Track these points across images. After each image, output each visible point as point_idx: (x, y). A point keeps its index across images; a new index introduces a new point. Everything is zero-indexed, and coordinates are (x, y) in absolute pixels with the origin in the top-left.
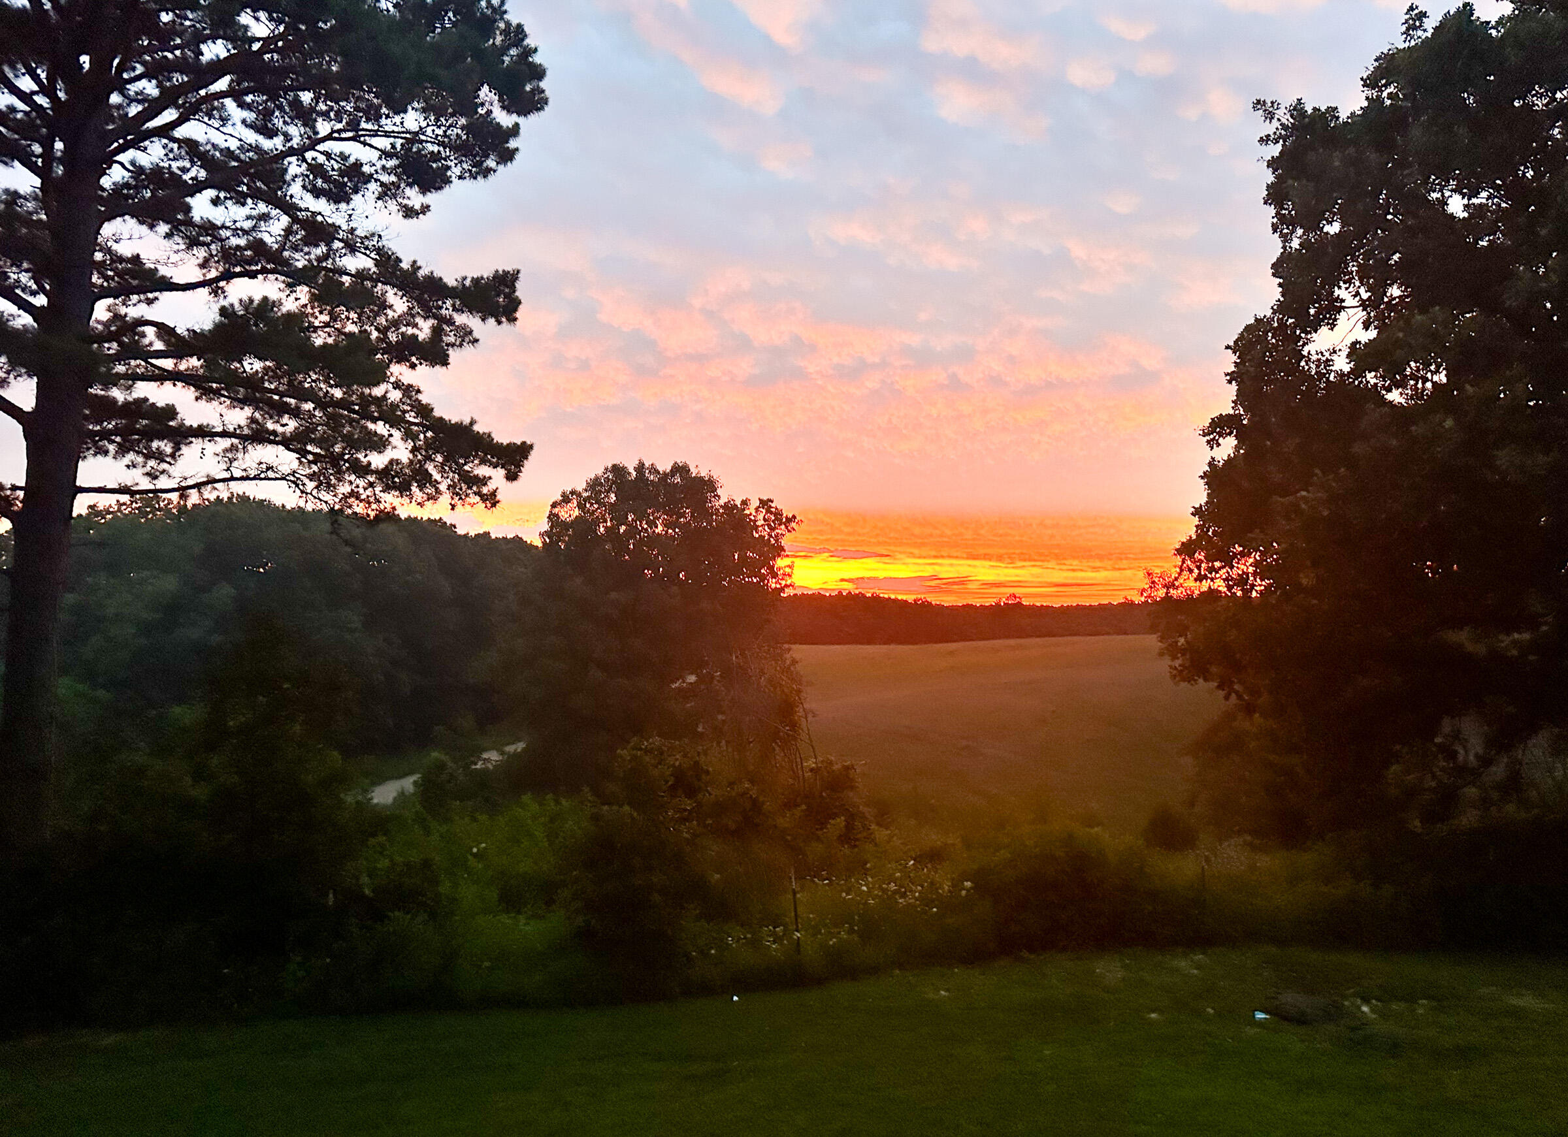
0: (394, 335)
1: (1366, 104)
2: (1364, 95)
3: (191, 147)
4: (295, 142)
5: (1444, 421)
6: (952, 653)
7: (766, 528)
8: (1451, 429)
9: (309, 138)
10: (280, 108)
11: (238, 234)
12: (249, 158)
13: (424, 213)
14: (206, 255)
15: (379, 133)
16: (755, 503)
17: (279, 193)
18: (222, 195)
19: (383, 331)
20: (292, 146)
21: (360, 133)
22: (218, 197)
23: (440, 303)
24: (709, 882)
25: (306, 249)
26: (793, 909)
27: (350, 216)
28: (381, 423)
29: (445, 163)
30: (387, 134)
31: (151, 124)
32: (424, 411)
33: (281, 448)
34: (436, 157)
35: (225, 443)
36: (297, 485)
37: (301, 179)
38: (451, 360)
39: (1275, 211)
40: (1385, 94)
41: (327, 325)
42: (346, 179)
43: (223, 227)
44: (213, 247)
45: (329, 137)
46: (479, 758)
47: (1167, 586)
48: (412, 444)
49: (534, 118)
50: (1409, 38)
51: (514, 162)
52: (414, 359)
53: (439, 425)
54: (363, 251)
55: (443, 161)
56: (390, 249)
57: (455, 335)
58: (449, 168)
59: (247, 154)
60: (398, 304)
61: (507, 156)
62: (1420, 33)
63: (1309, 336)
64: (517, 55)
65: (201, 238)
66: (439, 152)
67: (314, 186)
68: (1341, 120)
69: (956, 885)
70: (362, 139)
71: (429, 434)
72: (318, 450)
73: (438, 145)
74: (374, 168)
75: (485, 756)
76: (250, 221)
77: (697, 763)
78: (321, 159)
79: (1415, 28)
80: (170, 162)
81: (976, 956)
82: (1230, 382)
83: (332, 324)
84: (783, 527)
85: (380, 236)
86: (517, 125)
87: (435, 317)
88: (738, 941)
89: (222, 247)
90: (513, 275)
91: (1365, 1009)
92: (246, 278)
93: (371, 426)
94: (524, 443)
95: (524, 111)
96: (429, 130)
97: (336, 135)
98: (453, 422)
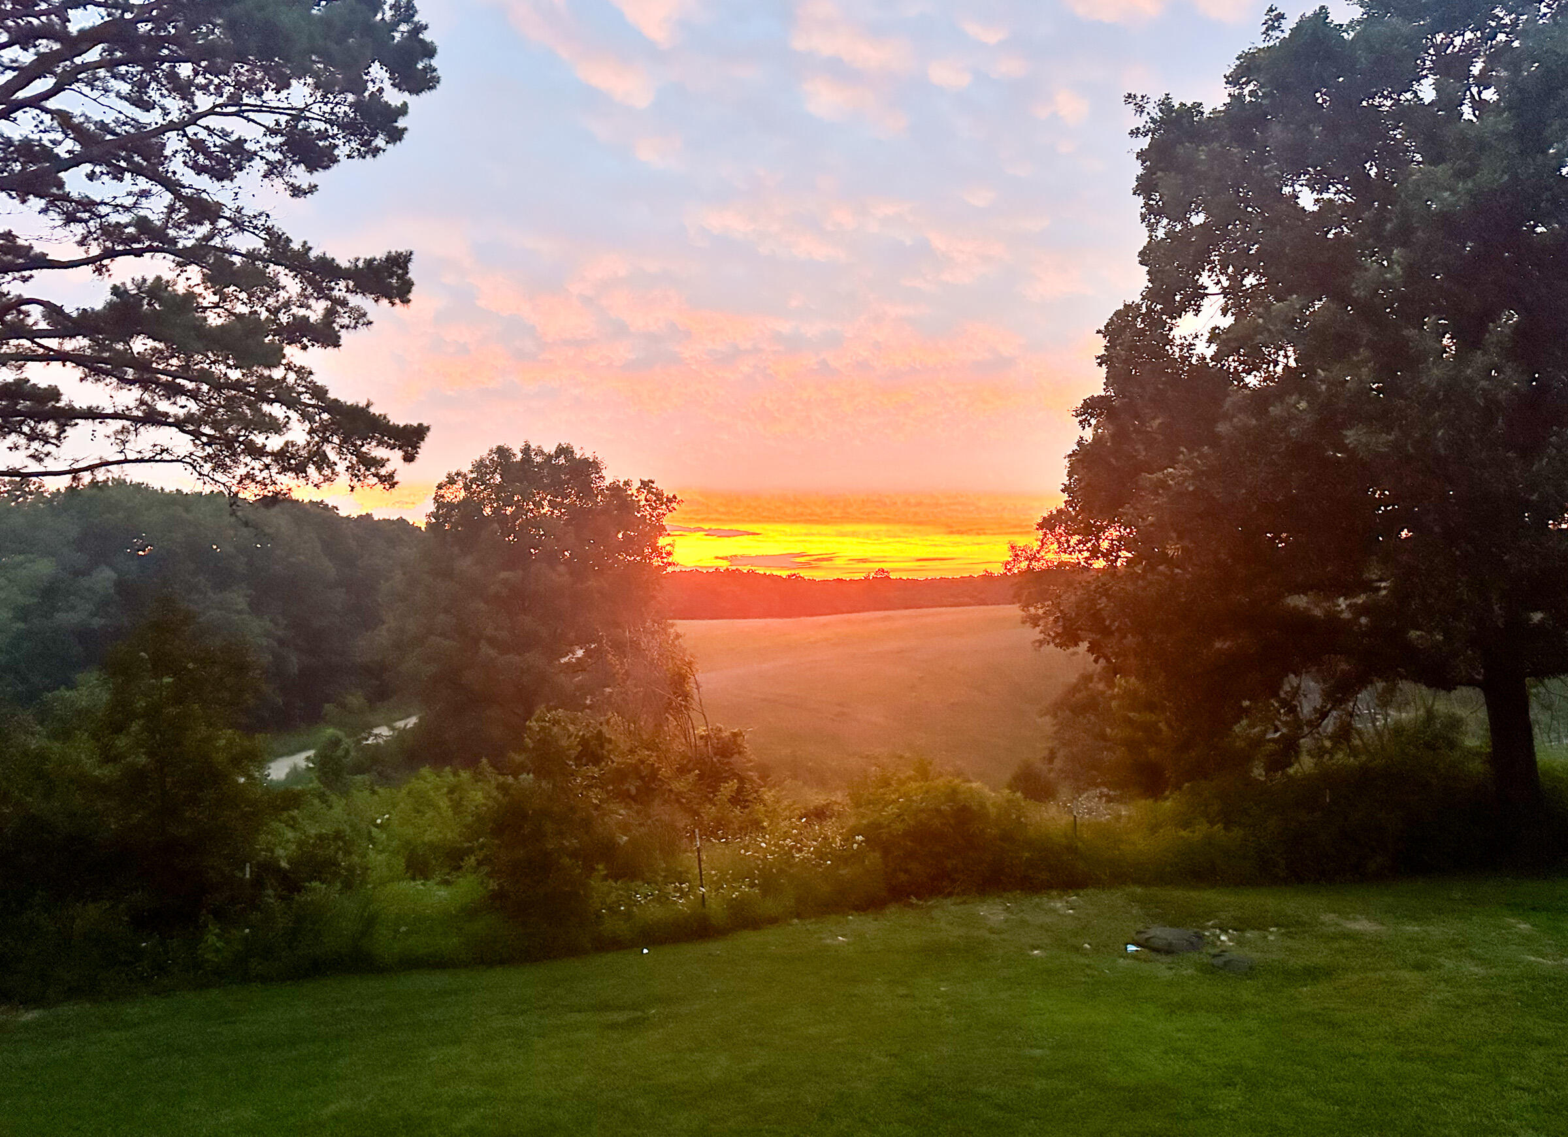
0: (286, 316)
1: (1228, 100)
2: (1227, 92)
3: (64, 119)
4: (174, 116)
5: (1299, 403)
6: (825, 625)
7: (648, 508)
8: (1304, 410)
9: (188, 112)
10: (156, 79)
11: (118, 211)
12: (126, 132)
13: (311, 192)
14: (85, 232)
15: (263, 109)
16: (636, 484)
17: (161, 169)
18: (98, 169)
19: (274, 312)
20: (171, 121)
21: (243, 108)
22: (93, 172)
23: (333, 284)
24: (619, 844)
25: (190, 228)
26: (697, 866)
27: (236, 194)
28: (277, 405)
29: (333, 141)
30: (272, 110)
31: (21, 95)
32: (319, 392)
33: (174, 429)
34: (323, 135)
35: (118, 424)
36: (194, 468)
37: (182, 154)
38: (342, 342)
39: (1143, 202)
40: (1246, 91)
41: (217, 306)
42: (228, 156)
43: (102, 203)
44: (91, 223)
45: (211, 112)
46: (370, 734)
47: (1030, 559)
48: (309, 426)
49: (425, 95)
50: (1268, 38)
51: (403, 141)
52: (305, 340)
53: (335, 407)
54: (251, 229)
55: (330, 139)
56: (279, 229)
57: (349, 317)
58: (336, 146)
59: (123, 127)
60: (291, 285)
61: (396, 136)
62: (1277, 33)
63: (1174, 321)
64: (408, 32)
65: (78, 214)
66: (326, 130)
67: (196, 162)
68: (1205, 115)
69: (848, 839)
70: (246, 114)
71: (325, 416)
72: (212, 432)
73: (326, 122)
74: (259, 145)
75: (376, 731)
76: (131, 197)
77: (600, 732)
78: (203, 134)
79: (1273, 28)
80: (41, 134)
81: (870, 904)
82: (1100, 365)
83: (221, 305)
84: (664, 507)
85: (268, 216)
86: (405, 104)
87: (328, 298)
88: (645, 898)
89: (101, 224)
90: (405, 256)
91: (1223, 938)
92: (132, 257)
93: (266, 408)
94: (420, 425)
95: (416, 90)
96: (315, 108)
97: (218, 109)
98: (348, 404)
